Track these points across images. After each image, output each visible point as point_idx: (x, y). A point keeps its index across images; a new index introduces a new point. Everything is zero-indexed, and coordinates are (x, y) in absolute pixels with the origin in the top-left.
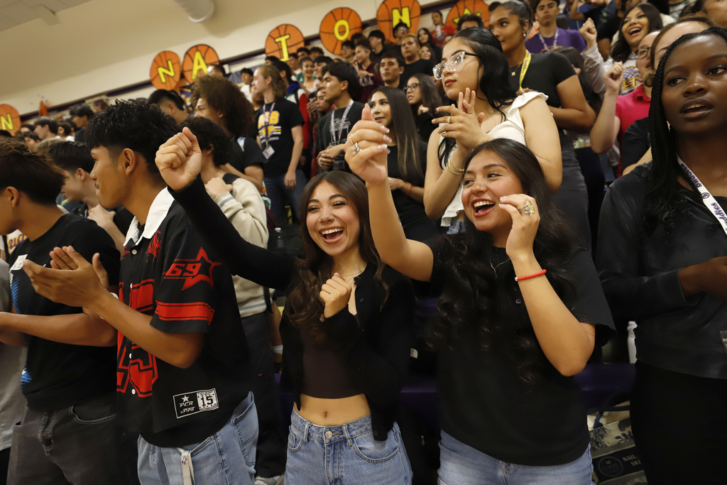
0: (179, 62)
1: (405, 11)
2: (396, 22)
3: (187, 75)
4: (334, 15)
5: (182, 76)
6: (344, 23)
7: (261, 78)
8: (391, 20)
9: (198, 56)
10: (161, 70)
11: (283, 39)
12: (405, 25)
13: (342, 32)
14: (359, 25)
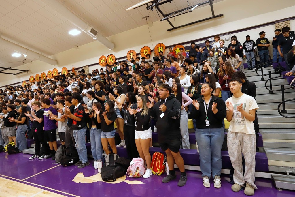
0: (106, 58)
1: (162, 48)
2: (159, 51)
3: (107, 62)
4: (144, 48)
5: (106, 62)
6: (146, 50)
7: (114, 75)
8: (158, 50)
9: (110, 57)
10: (101, 60)
11: (131, 54)
12: (162, 52)
13: (146, 53)
14: (150, 51)
